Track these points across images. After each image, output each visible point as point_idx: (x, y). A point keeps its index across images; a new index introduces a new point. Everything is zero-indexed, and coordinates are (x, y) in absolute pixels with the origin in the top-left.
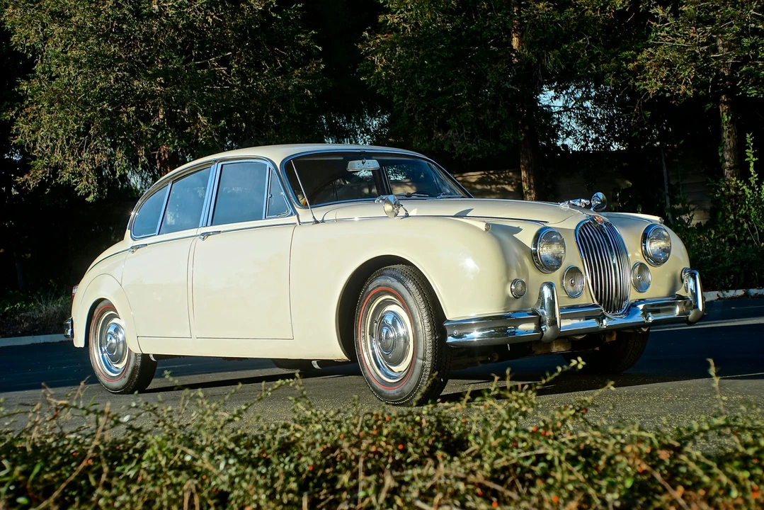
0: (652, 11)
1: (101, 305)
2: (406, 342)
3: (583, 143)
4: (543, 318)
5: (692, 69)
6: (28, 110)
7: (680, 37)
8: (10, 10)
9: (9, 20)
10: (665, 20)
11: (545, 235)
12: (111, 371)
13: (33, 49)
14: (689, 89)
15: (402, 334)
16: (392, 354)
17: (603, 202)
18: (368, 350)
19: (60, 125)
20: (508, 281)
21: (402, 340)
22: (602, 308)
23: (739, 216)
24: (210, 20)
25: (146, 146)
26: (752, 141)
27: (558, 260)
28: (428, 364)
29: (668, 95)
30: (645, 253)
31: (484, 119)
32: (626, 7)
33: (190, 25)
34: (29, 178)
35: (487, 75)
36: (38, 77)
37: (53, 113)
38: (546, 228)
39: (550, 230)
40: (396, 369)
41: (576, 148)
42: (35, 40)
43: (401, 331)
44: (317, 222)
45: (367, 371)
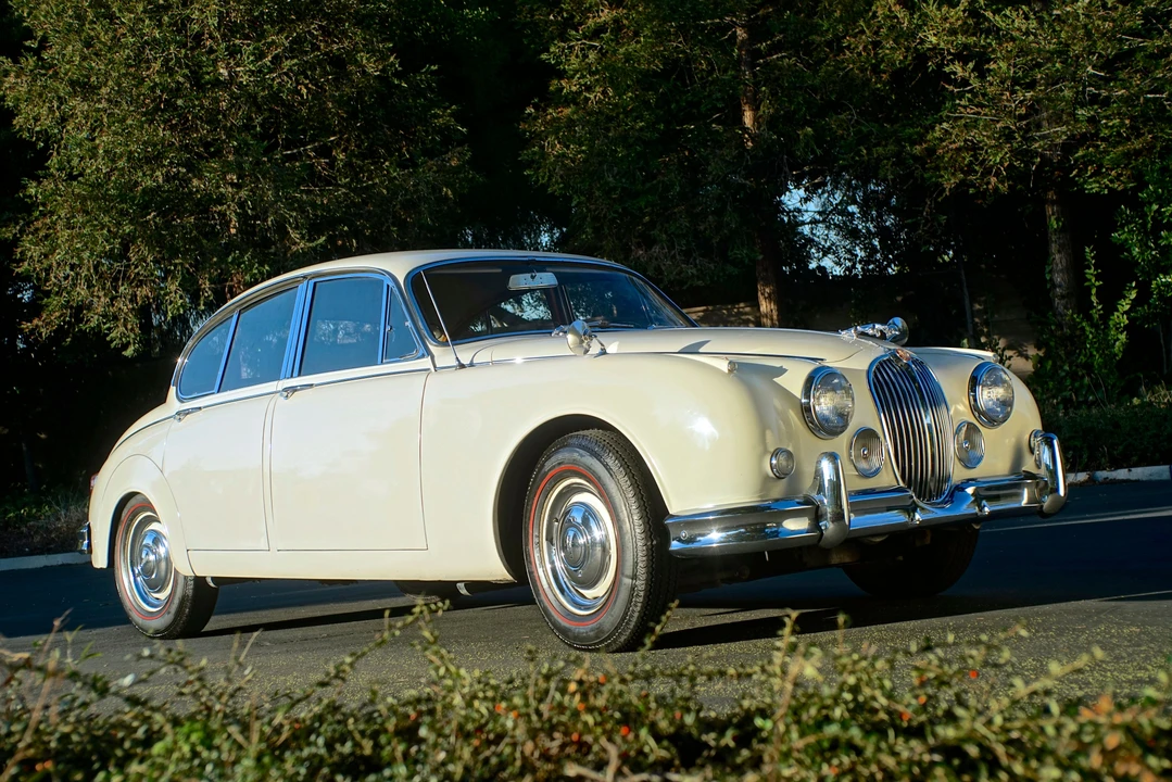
0: (947, 69)
1: (132, 502)
2: (605, 550)
3: (849, 264)
4: (822, 509)
5: (1006, 153)
6: (38, 224)
7: (989, 106)
8: (11, 79)
9: (11, 94)
10: (965, 82)
11: (821, 378)
12: (148, 604)
13: (46, 136)
14: (1002, 182)
15: (598, 539)
16: (583, 570)
17: (903, 333)
18: (546, 564)
19: (86, 244)
20: (765, 451)
21: (599, 549)
22: (911, 493)
23: (1077, 366)
24: (304, 91)
25: (210, 274)
26: (1093, 258)
27: (843, 417)
28: (641, 584)
29: (971, 191)
30: (975, 408)
31: (706, 229)
32: (909, 65)
33: (275, 97)
34: (40, 323)
35: (708, 164)
36: (52, 175)
37: (73, 228)
38: (824, 367)
39: (830, 371)
40: (589, 593)
41: (838, 271)
42: (47, 122)
43: (597, 534)
44: (462, 366)
45: (543, 597)
